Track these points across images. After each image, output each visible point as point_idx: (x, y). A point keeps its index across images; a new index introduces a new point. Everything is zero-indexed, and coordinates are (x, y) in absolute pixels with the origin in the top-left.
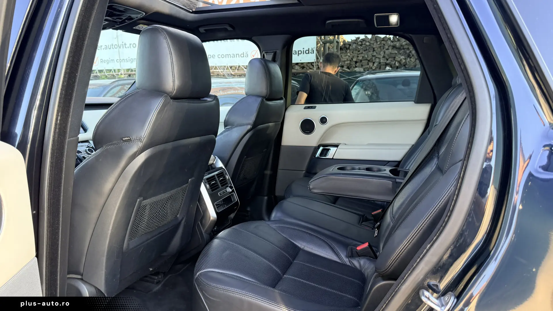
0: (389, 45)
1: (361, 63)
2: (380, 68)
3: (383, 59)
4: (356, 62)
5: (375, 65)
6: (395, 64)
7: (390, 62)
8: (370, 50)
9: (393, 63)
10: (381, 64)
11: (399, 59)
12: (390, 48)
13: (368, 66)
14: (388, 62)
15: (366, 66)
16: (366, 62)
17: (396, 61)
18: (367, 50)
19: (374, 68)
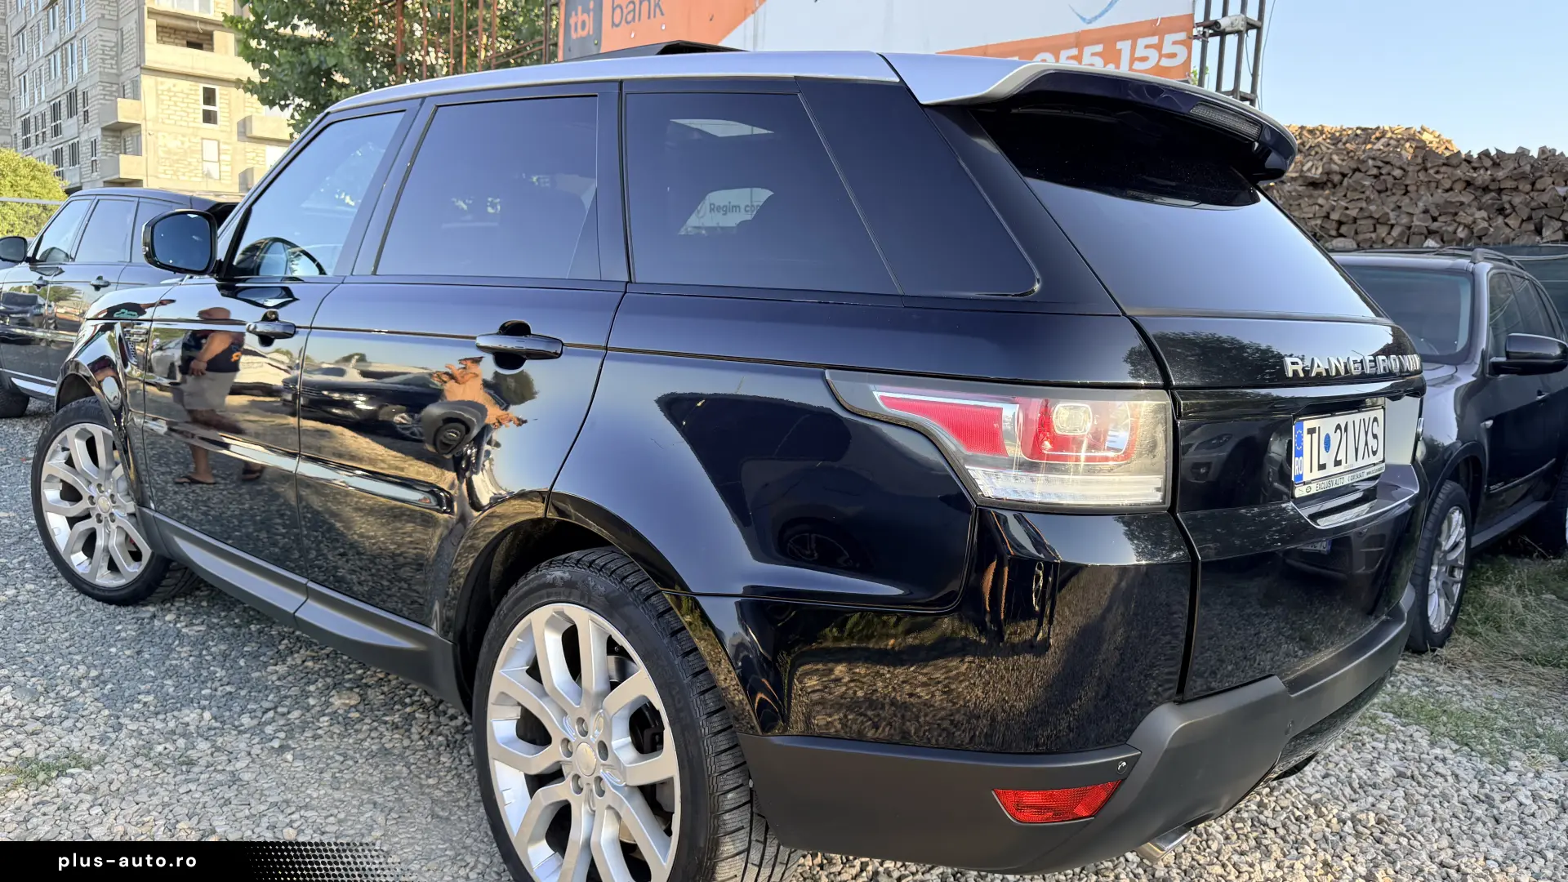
0: (1454, 179)
1: (1355, 226)
2: (1408, 242)
3: (1422, 216)
4: (1340, 223)
5: (1395, 233)
6: (1455, 232)
7: (1441, 228)
8: (1394, 191)
9: (1450, 229)
10: (1412, 230)
11: (1469, 220)
12: (1459, 186)
13: (1373, 235)
14: (1435, 226)
15: (1368, 236)
16: (1371, 222)
17: (1460, 224)
18: (1387, 190)
19: (1390, 242)
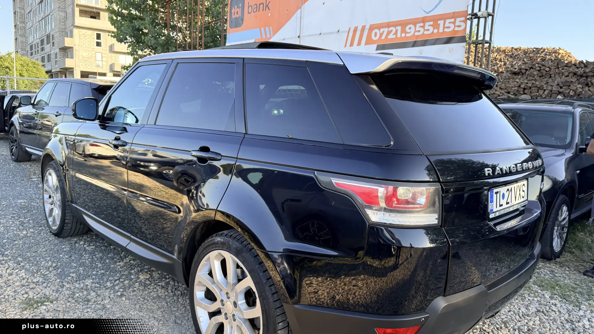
0: (569, 72)
1: (530, 90)
2: (551, 97)
3: (556, 86)
4: (524, 89)
5: (546, 93)
6: (569, 93)
7: (564, 91)
8: (546, 76)
9: (567, 91)
10: (552, 92)
11: (575, 88)
12: (571, 75)
13: (537, 94)
14: (561, 90)
15: (536, 94)
16: (537, 88)
17: (571, 90)
18: (543, 76)
19: (544, 96)
